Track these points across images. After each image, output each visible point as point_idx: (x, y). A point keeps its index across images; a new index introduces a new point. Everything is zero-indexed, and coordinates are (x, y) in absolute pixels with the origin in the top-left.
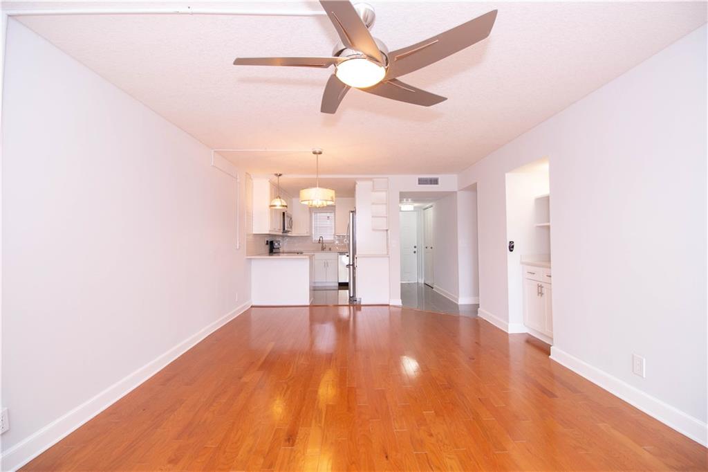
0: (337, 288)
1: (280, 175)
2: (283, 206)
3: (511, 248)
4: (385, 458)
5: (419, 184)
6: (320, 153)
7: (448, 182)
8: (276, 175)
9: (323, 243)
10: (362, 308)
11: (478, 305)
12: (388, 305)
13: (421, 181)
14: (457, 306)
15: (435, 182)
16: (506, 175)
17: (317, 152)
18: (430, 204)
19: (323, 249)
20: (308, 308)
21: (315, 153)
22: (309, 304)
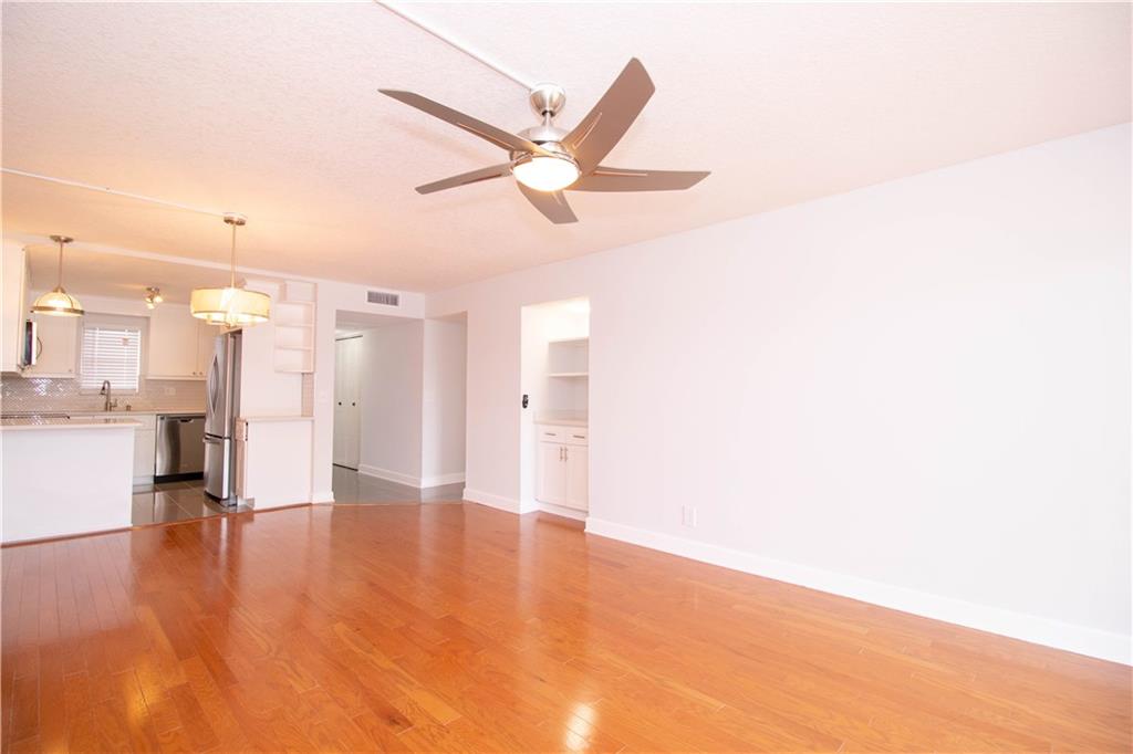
0: (149, 488)
1: (67, 240)
2: (76, 311)
3: (525, 403)
4: (541, 683)
5: (369, 301)
6: (241, 223)
7: (412, 305)
8: (57, 239)
9: (108, 396)
10: (256, 515)
11: (464, 483)
12: (309, 505)
13: (373, 298)
14: (418, 491)
15: (394, 301)
16: (524, 310)
17: (236, 220)
18: (357, 333)
19: (109, 407)
20: (130, 533)
21: (228, 221)
22: (129, 524)
